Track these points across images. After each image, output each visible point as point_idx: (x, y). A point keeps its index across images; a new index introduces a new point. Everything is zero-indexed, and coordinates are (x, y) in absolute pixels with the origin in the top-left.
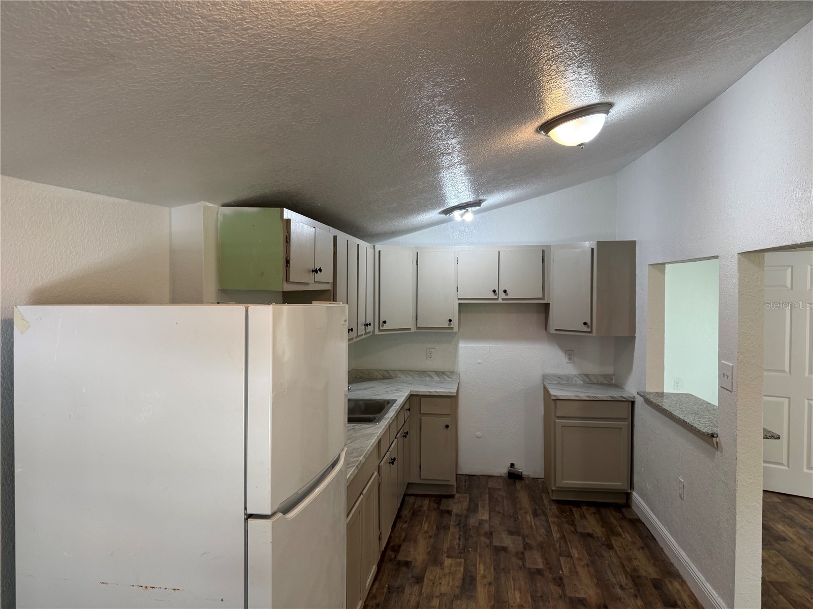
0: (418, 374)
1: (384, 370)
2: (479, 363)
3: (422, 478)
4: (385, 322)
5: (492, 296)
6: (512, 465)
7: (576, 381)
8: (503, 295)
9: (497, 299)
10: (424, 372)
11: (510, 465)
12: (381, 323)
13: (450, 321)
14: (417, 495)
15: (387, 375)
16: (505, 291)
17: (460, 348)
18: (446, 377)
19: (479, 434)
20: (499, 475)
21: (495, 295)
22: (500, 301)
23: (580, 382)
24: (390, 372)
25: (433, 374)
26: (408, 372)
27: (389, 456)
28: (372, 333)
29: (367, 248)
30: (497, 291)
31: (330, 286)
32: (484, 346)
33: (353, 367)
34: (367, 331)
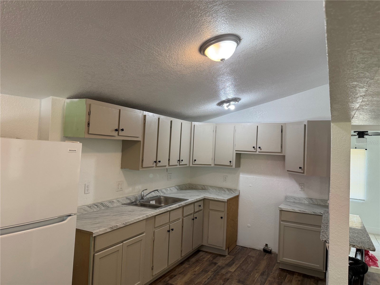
0: (218, 189)
1: (203, 185)
2: (250, 186)
3: (208, 243)
4: (195, 160)
5: (253, 150)
6: (266, 245)
7: (304, 202)
8: (258, 150)
9: (256, 152)
10: (222, 188)
11: (265, 245)
13: (230, 162)
14: (206, 252)
15: (204, 188)
16: (260, 148)
17: (240, 177)
18: (232, 192)
19: (249, 225)
20: (259, 249)
21: (255, 149)
22: (257, 153)
23: (306, 202)
24: (205, 186)
25: (226, 190)
26: (214, 187)
27: (167, 227)
28: (188, 165)
29: (182, 123)
30: (255, 147)
31: (140, 139)
32: (253, 177)
33: (189, 182)
34: (180, 164)
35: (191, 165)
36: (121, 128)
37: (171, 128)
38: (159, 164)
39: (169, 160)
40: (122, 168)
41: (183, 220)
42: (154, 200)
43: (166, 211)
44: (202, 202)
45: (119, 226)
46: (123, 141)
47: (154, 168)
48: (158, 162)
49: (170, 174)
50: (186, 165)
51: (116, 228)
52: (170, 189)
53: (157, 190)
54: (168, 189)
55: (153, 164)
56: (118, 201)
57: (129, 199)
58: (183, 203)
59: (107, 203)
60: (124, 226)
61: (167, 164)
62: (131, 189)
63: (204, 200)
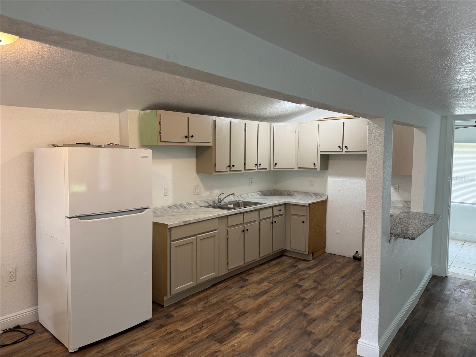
0: (305, 194)
1: (288, 191)
2: (339, 190)
3: (291, 248)
4: (276, 164)
5: (339, 150)
6: (357, 252)
7: (398, 205)
8: (345, 149)
9: (342, 151)
10: (308, 193)
11: (356, 252)
12: (274, 164)
13: (314, 164)
14: (290, 257)
15: (290, 194)
16: (346, 147)
17: (328, 181)
18: (319, 197)
19: (338, 231)
20: (349, 257)
21: (341, 149)
22: (344, 153)
23: (401, 205)
24: (291, 192)
25: (313, 195)
26: (300, 193)
27: (241, 227)
28: (268, 170)
29: (258, 125)
30: (341, 147)
31: (211, 144)
32: (342, 180)
33: (275, 188)
34: (259, 168)
35: (272, 169)
36: (190, 135)
37: (245, 131)
38: (233, 169)
39: (245, 164)
40: (198, 172)
41: (259, 222)
42: (232, 204)
43: (239, 212)
44: (283, 207)
45: (191, 221)
46: (198, 147)
47: (228, 172)
48: (232, 166)
49: (251, 180)
50: (266, 169)
51: (188, 223)
52: (251, 195)
53: (233, 194)
54: (249, 194)
55: (227, 168)
56: (196, 204)
57: (207, 202)
58: (259, 206)
59: (186, 205)
60: (196, 221)
61: (243, 169)
62: (208, 193)
63: (285, 204)
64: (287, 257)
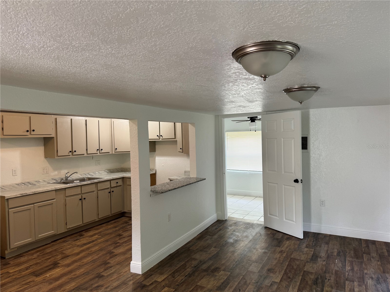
2: (163, 166)
4: (116, 149)
5: (157, 138)
9: (160, 139)
12: (115, 149)
16: (162, 136)
17: (156, 159)
18: (151, 171)
22: (161, 140)
28: (111, 153)
29: (99, 121)
30: (159, 136)
31: (53, 135)
32: (164, 158)
33: (122, 167)
34: (100, 152)
35: (114, 153)
36: (32, 129)
37: (86, 125)
38: (75, 153)
39: (87, 150)
40: (46, 157)
41: (98, 193)
42: (78, 180)
43: (76, 185)
44: (121, 180)
45: (28, 193)
46: (44, 138)
47: (71, 156)
48: (73, 151)
49: (98, 161)
50: (109, 152)
51: (25, 195)
52: (99, 173)
53: (76, 172)
54: (96, 172)
55: (69, 153)
56: (44, 181)
57: (55, 180)
58: (96, 181)
59: (34, 182)
60: (33, 193)
61: (85, 152)
62: (56, 173)
63: (123, 178)
64: (125, 217)
